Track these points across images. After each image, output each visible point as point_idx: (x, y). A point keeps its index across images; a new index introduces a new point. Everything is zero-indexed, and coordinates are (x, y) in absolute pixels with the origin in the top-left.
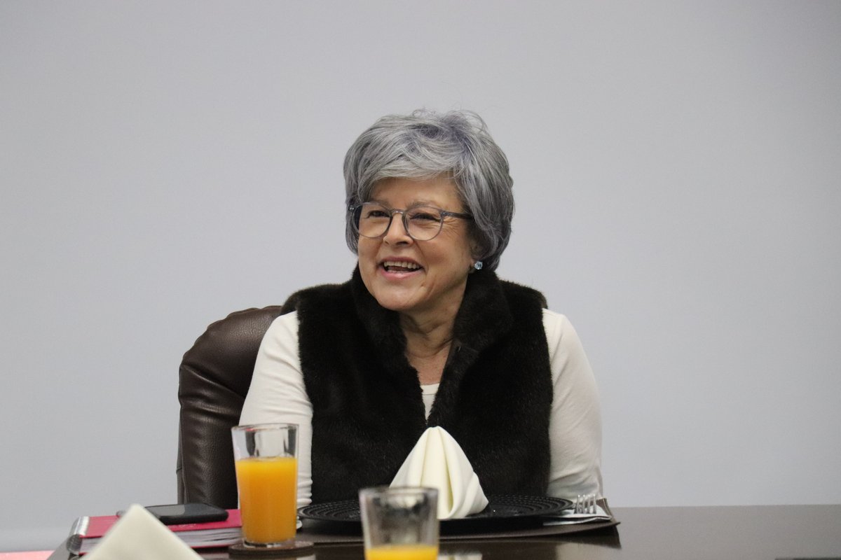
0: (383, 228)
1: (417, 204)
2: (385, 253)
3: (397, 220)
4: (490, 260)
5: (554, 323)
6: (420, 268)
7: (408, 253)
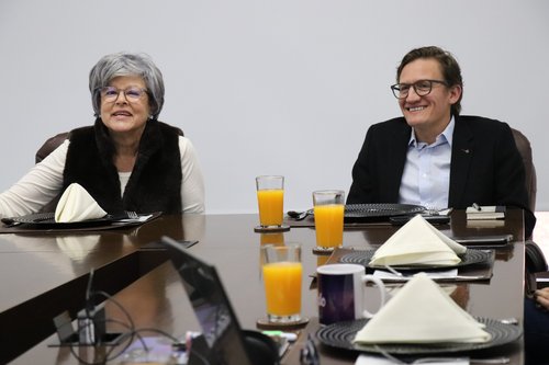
0: (115, 97)
1: (130, 87)
2: (116, 109)
3: (122, 94)
4: (156, 116)
5: (183, 143)
6: (131, 115)
7: (127, 109)
